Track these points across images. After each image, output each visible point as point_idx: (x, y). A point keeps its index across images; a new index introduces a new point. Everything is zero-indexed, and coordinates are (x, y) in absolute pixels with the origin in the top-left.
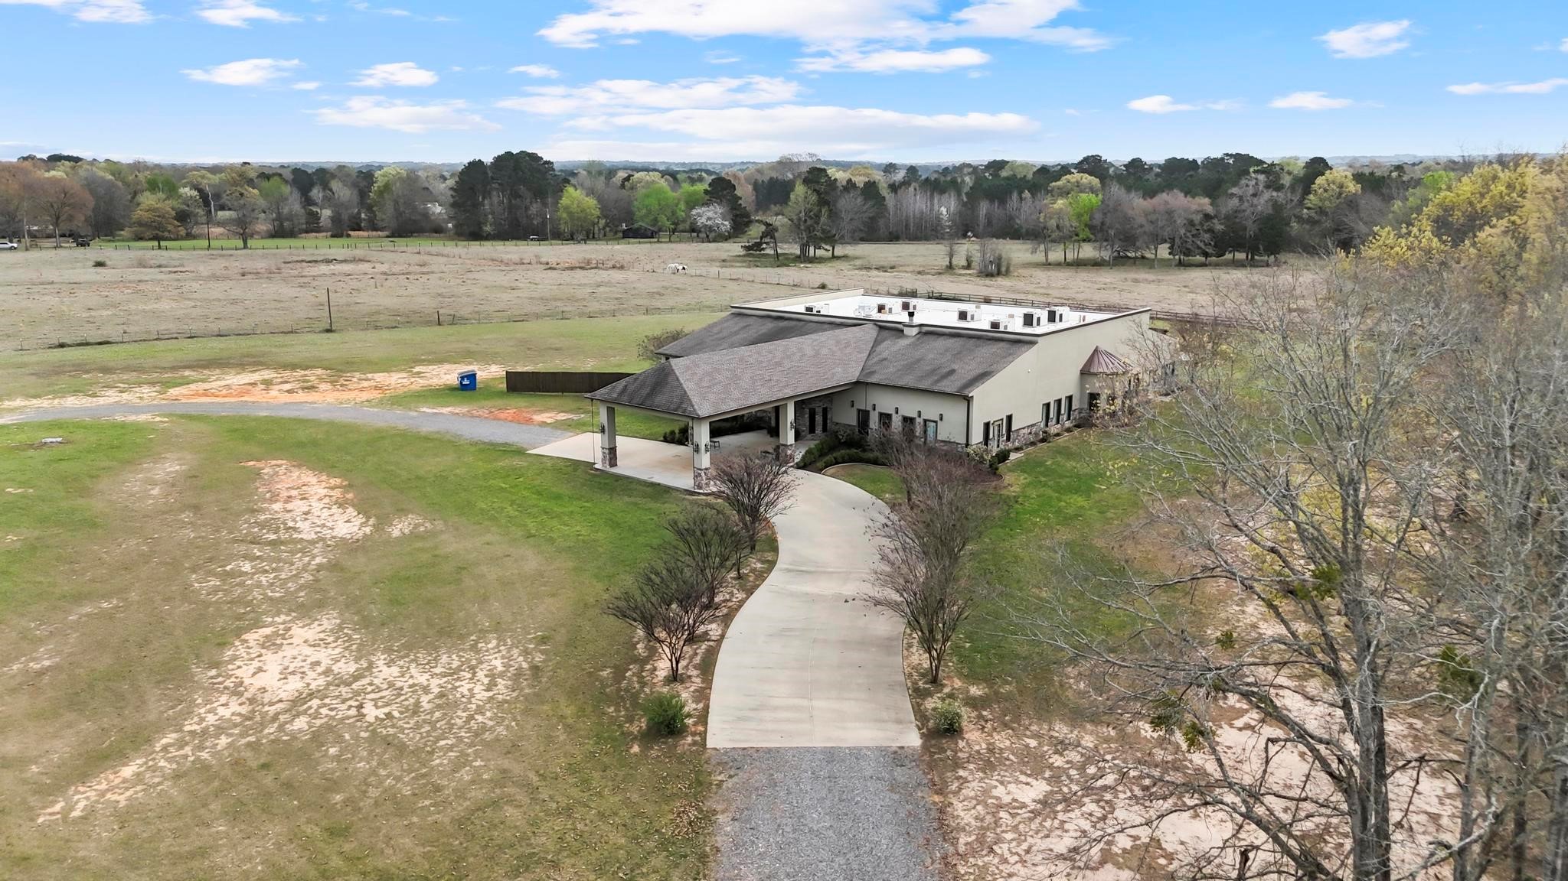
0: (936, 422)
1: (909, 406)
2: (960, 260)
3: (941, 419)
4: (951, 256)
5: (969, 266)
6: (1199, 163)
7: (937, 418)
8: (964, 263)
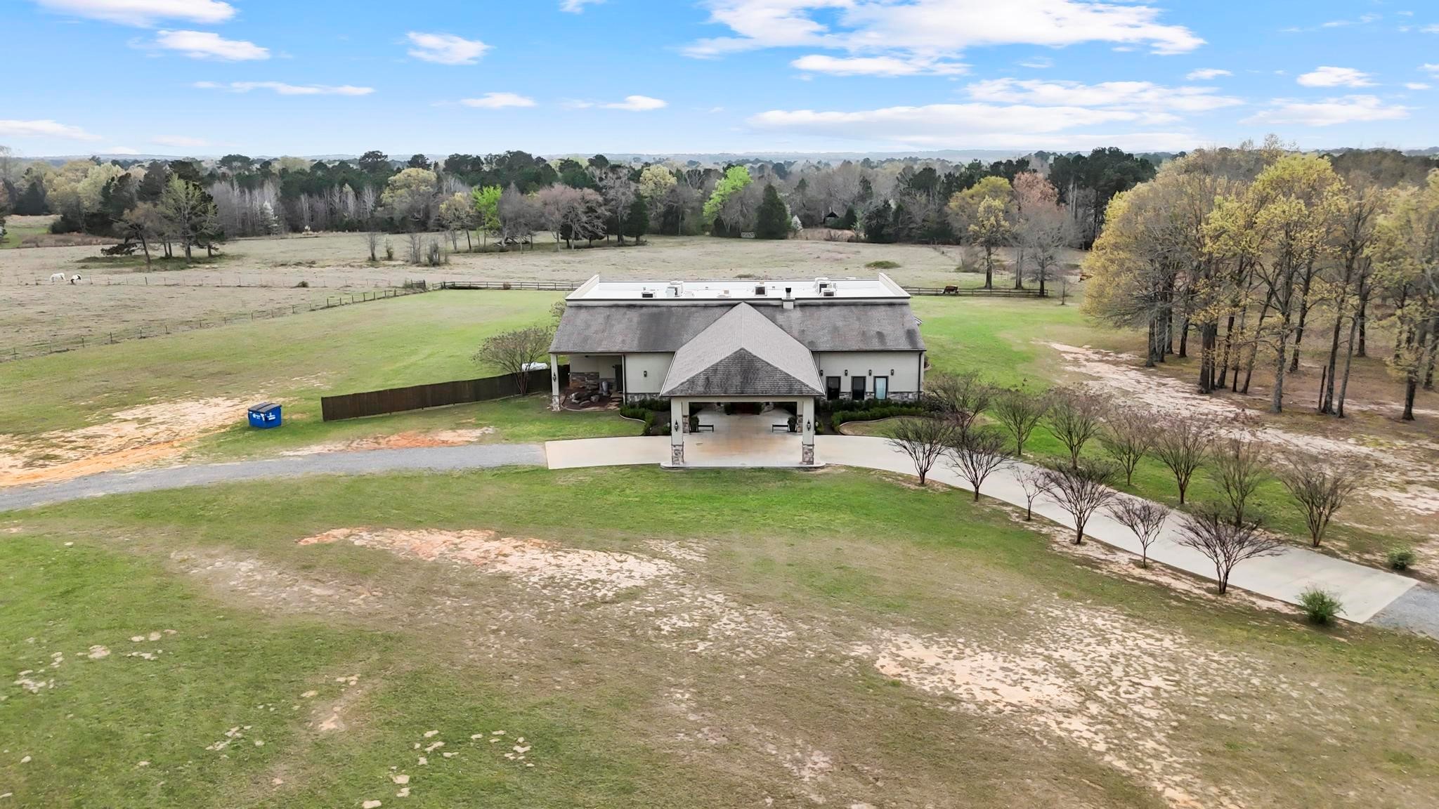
0: (886, 378)
1: (858, 367)
2: (381, 253)
3: (892, 374)
4: (373, 249)
5: (390, 257)
6: (482, 159)
7: (888, 374)
8: (385, 255)
